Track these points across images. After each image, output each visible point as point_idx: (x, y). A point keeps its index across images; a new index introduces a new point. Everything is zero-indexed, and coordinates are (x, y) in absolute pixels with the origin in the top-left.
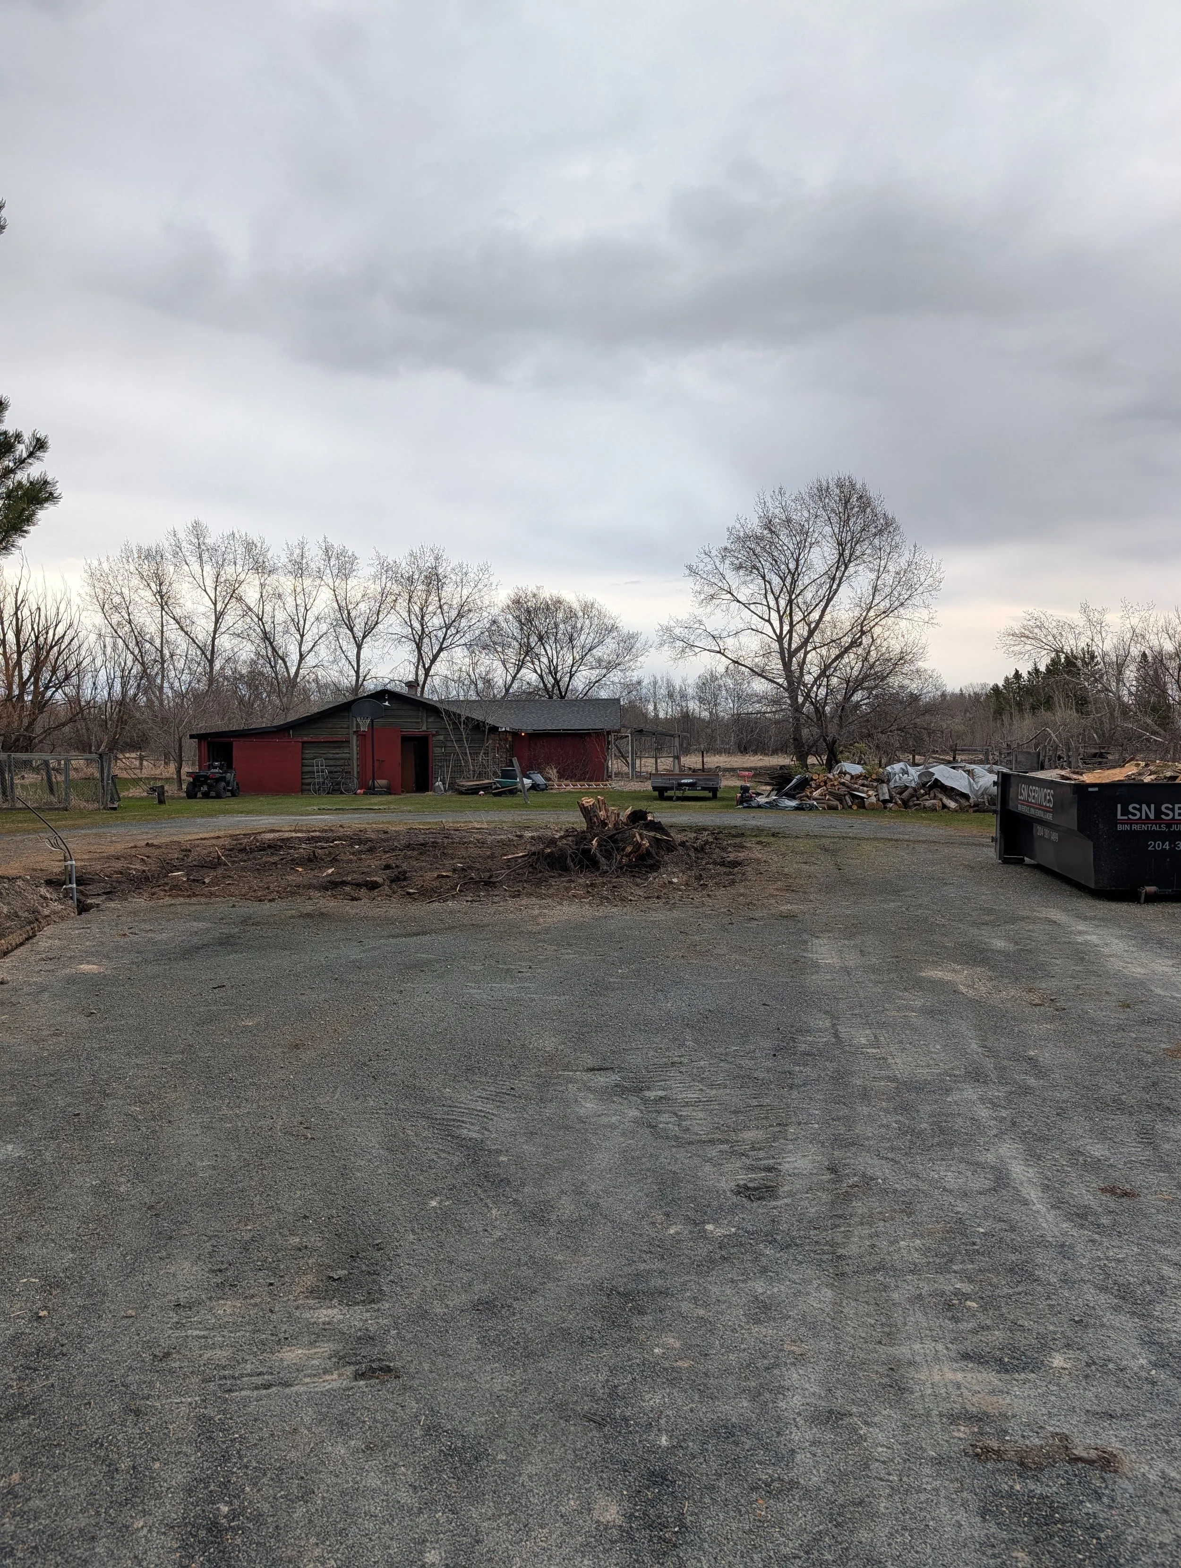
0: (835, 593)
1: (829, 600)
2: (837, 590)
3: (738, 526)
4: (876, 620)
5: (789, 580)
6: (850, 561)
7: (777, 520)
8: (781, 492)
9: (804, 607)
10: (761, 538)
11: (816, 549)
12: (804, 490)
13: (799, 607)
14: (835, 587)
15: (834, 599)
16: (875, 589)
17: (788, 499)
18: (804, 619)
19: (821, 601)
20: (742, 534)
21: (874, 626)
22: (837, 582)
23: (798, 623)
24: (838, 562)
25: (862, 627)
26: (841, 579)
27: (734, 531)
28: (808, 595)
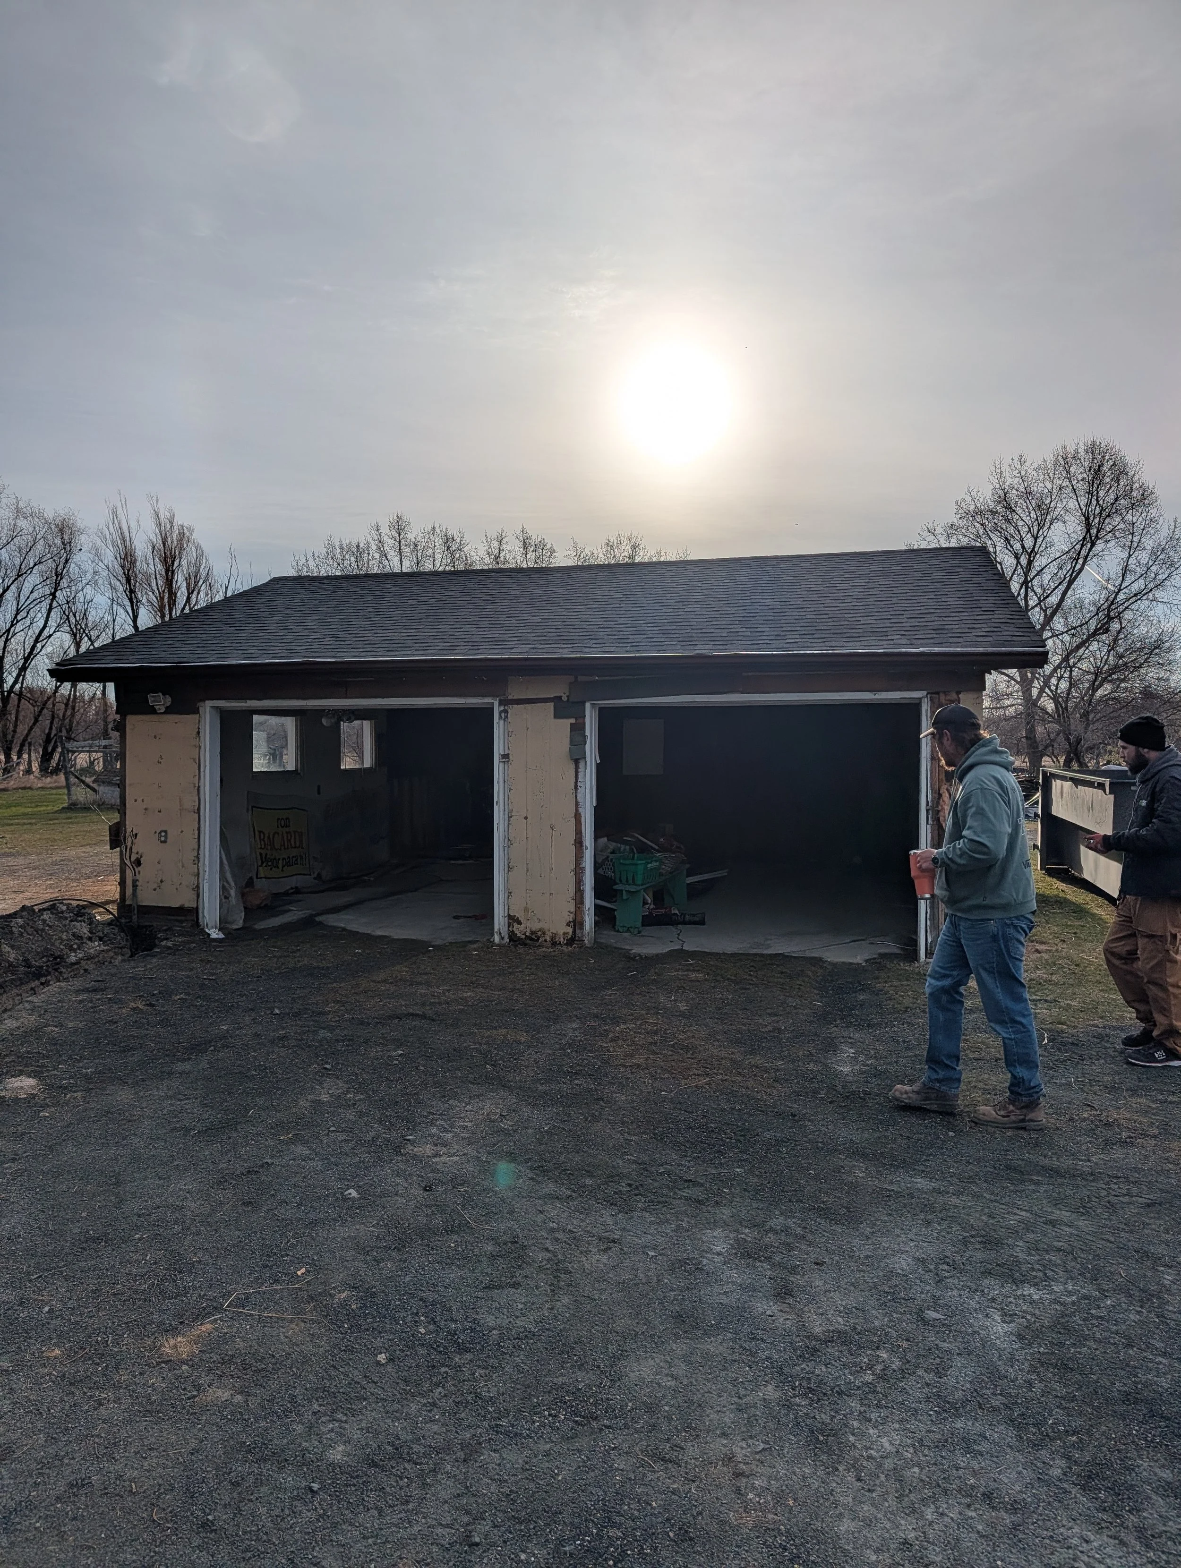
0: (1078, 574)
1: (1071, 583)
2: (1081, 570)
3: (968, 499)
4: (1125, 605)
5: (1024, 560)
6: (1097, 537)
7: (1014, 491)
8: (1022, 461)
9: (1039, 591)
10: (994, 513)
11: (1058, 526)
12: (1050, 458)
13: (1033, 590)
14: (1078, 567)
15: (1075, 583)
16: (1125, 570)
17: (1029, 468)
18: (1039, 604)
19: (1060, 584)
20: (972, 508)
21: (1124, 610)
22: (1081, 561)
23: (1033, 608)
24: (1084, 538)
25: (1109, 612)
26: (1087, 557)
27: (963, 505)
28: (1046, 577)
